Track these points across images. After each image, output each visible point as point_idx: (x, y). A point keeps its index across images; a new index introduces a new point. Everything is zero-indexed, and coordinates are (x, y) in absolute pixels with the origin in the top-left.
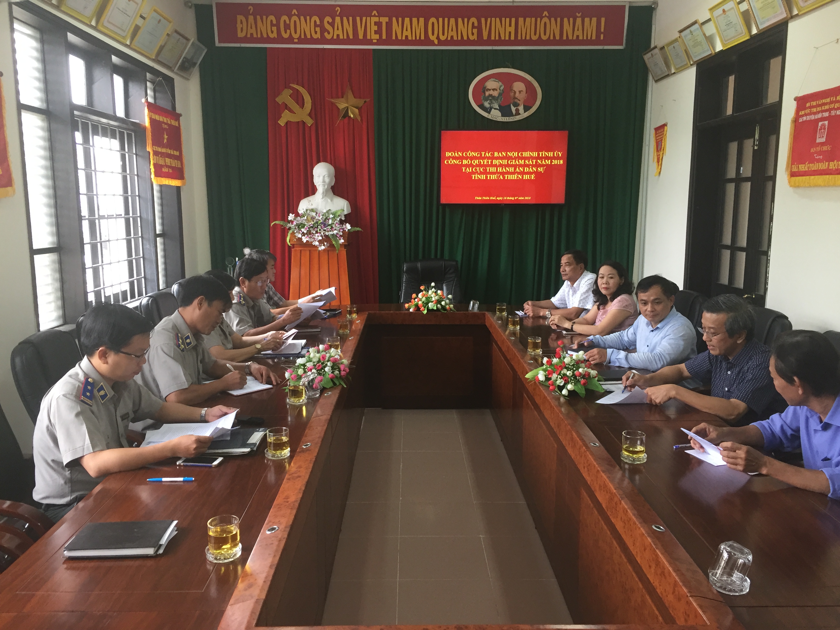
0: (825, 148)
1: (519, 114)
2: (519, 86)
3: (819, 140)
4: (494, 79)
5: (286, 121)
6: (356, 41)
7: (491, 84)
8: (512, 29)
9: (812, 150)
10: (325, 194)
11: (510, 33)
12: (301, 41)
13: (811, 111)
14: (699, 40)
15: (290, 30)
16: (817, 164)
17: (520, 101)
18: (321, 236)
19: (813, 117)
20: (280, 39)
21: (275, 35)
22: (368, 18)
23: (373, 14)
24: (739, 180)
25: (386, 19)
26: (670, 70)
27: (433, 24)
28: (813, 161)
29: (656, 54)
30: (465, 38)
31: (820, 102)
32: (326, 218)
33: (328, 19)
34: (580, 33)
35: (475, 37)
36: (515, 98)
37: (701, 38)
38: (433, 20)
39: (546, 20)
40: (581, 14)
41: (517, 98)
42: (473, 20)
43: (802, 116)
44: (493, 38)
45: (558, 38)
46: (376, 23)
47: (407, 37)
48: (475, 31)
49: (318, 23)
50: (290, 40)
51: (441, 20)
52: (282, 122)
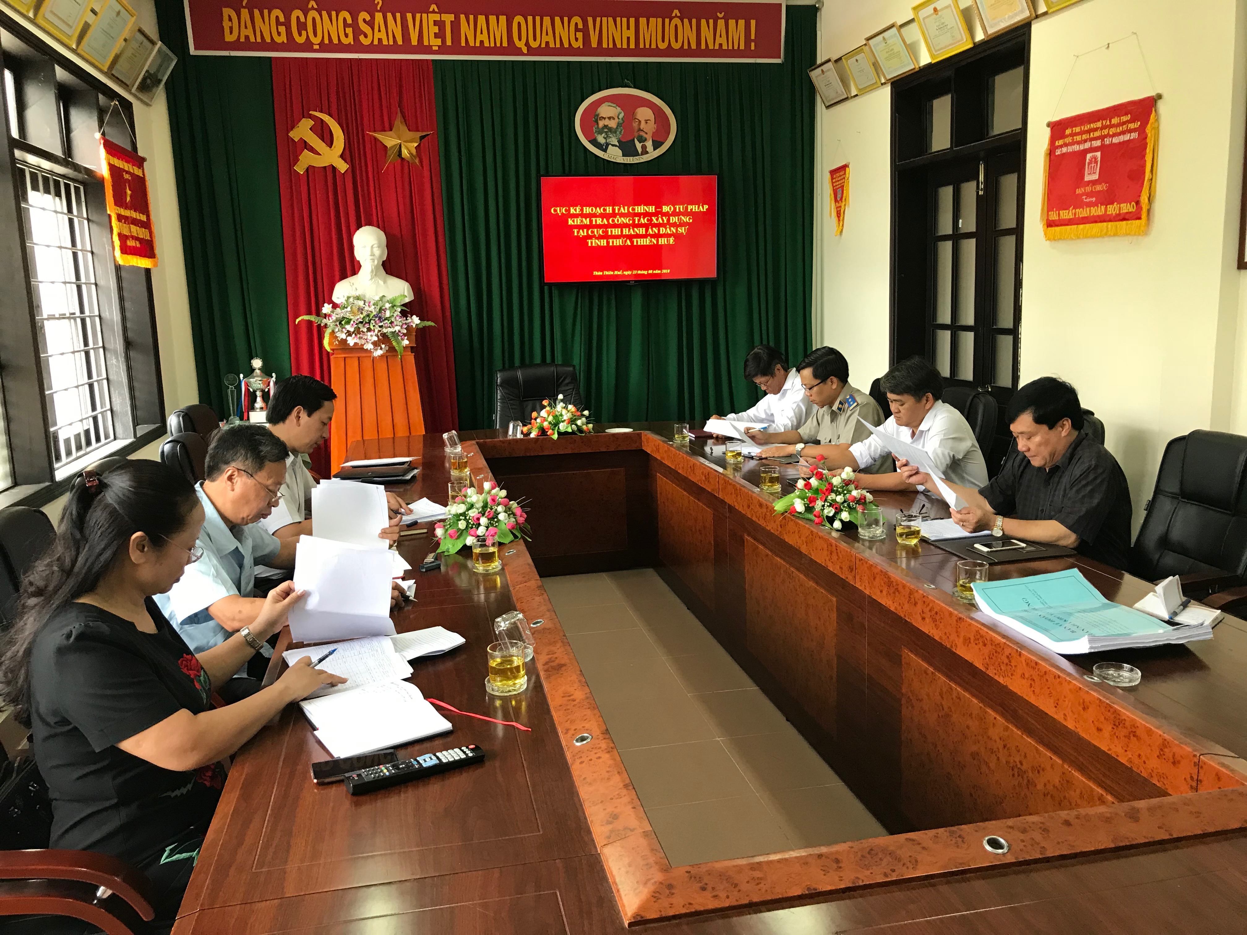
0: (1099, 188)
1: (647, 153)
2: (644, 114)
3: (1087, 178)
4: (610, 104)
5: (306, 166)
6: (407, 48)
7: (606, 110)
8: (631, 33)
9: (1078, 191)
10: (375, 274)
11: (628, 38)
12: (323, 48)
13: (1073, 139)
14: (895, 51)
15: (306, 30)
16: (1088, 209)
17: (646, 133)
18: (378, 336)
19: (1076, 148)
20: (291, 45)
21: (282, 39)
22: (425, 16)
23: (431, 10)
24: (957, 237)
25: (451, 17)
26: (850, 92)
27: (519, 23)
28: (1079, 204)
29: (828, 70)
30: (566, 45)
31: (1087, 127)
32: (381, 309)
33: (364, 15)
34: (723, 41)
35: (579, 44)
36: (640, 130)
37: (899, 47)
38: (519, 19)
39: (676, 21)
40: (723, 13)
41: (642, 130)
42: (577, 19)
43: (1061, 146)
44: (605, 45)
45: (694, 46)
46: (435, 23)
47: (482, 42)
48: (580, 35)
49: (349, 21)
50: (308, 46)
51: (530, 18)
52: (300, 169)
